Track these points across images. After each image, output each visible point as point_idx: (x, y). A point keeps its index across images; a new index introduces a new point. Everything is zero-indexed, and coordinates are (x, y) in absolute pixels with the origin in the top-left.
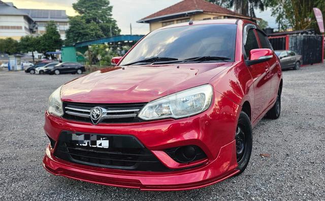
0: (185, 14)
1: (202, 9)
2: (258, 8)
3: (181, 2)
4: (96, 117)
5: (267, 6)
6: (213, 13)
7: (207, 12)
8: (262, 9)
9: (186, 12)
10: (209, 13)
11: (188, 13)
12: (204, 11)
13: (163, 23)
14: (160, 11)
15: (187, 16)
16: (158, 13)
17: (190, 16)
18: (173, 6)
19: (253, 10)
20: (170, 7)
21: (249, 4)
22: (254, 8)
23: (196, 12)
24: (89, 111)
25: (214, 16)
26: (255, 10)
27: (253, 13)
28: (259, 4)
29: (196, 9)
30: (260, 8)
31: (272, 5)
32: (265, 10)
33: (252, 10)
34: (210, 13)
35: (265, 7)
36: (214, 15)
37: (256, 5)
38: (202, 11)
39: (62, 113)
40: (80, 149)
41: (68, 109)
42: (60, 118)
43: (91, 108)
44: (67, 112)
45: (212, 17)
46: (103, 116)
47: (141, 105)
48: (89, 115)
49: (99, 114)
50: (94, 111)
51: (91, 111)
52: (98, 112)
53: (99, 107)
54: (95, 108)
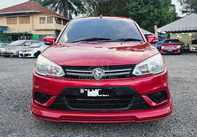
0: (26, 13)
1: (39, 10)
2: (74, 14)
3: (21, 4)
5: (79, 13)
6: (47, 14)
7: (43, 13)
9: (27, 12)
11: (28, 12)
12: (40, 12)
13: (7, 17)
14: (5, 9)
15: (27, 14)
16: (2, 10)
17: (30, 14)
18: (15, 6)
19: (71, 15)
20: (13, 7)
21: (68, 11)
22: (71, 13)
23: (35, 12)
24: (91, 72)
25: (48, 16)
26: (72, 15)
27: (71, 17)
28: (74, 11)
29: (34, 10)
30: (75, 14)
31: (82, 13)
32: (78, 16)
34: (45, 14)
35: (78, 14)
38: (39, 12)
39: (64, 74)
40: (81, 99)
41: (67, 71)
42: (60, 78)
43: (92, 70)
44: (68, 73)
45: (46, 17)
46: (104, 74)
47: (133, 66)
48: (92, 74)
49: (101, 73)
50: (95, 71)
51: (93, 71)
52: (100, 72)
53: (99, 69)
54: (96, 70)
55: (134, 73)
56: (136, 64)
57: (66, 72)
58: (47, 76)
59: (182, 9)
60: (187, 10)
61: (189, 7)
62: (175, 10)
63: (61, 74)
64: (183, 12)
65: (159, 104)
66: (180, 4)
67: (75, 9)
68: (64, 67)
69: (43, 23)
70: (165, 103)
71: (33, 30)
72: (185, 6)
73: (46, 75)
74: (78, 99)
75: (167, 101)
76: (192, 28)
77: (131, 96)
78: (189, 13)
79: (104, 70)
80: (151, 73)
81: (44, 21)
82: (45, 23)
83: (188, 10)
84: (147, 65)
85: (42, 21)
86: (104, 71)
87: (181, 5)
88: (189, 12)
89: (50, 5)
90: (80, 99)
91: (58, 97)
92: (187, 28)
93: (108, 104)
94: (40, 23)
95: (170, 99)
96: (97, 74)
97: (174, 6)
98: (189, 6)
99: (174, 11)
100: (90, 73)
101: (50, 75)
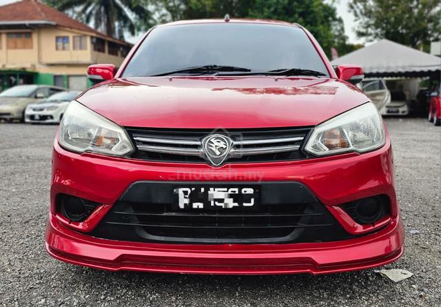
0: (24, 24)
1: (53, 20)
4: (218, 153)
5: (139, 30)
6: (73, 30)
7: (64, 27)
8: (133, 34)
9: (27, 22)
10: (66, 29)
11: (29, 24)
12: (57, 25)
15: (27, 28)
17: (32, 29)
21: (117, 24)
22: (123, 29)
23: (44, 24)
24: (199, 143)
25: (75, 35)
26: (124, 33)
28: (128, 24)
29: (43, 20)
32: (136, 35)
33: (121, 32)
34: (69, 29)
35: (136, 30)
36: (73, 32)
37: (124, 26)
38: (54, 23)
39: (129, 149)
40: (174, 214)
41: (138, 141)
42: (121, 158)
43: (203, 138)
44: (140, 147)
45: (71, 36)
46: (232, 150)
47: (306, 130)
48: (202, 150)
49: (224, 147)
50: (210, 142)
51: (205, 142)
52: (222, 144)
53: (220, 136)
54: (212, 138)
55: (309, 148)
56: (314, 126)
57: (134, 143)
58: (87, 154)
59: (356, 29)
60: (367, 31)
61: (372, 25)
62: (343, 29)
63: (124, 147)
64: (360, 34)
65: (372, 228)
66: (354, 18)
67: (130, 21)
68: (131, 131)
69: (64, 49)
70: (385, 226)
71: (40, 63)
72: (364, 22)
73: (86, 151)
74: (165, 214)
75: (390, 221)
76: (383, 67)
77: (299, 207)
78: (371, 38)
79: (234, 138)
80: (352, 148)
81: (66, 45)
82: (68, 50)
83: (370, 30)
84: (340, 129)
85: (60, 44)
86: (231, 141)
87: (356, 20)
88: (371, 34)
89: (73, 8)
90: (170, 214)
91: (113, 207)
92: (371, 68)
93: (243, 226)
94: (57, 49)
95: (398, 217)
96: (214, 149)
97: (340, 21)
98: (372, 22)
99: (342, 32)
100: (196, 147)
101: (95, 150)
